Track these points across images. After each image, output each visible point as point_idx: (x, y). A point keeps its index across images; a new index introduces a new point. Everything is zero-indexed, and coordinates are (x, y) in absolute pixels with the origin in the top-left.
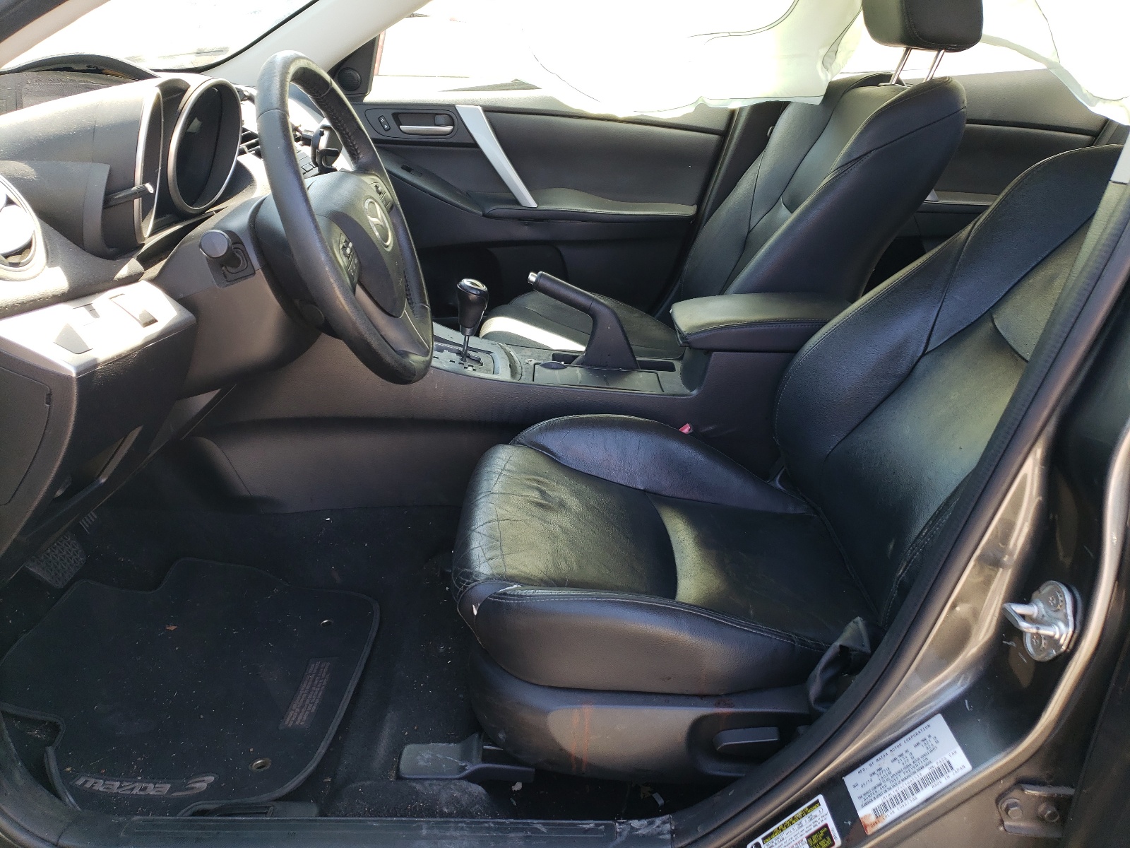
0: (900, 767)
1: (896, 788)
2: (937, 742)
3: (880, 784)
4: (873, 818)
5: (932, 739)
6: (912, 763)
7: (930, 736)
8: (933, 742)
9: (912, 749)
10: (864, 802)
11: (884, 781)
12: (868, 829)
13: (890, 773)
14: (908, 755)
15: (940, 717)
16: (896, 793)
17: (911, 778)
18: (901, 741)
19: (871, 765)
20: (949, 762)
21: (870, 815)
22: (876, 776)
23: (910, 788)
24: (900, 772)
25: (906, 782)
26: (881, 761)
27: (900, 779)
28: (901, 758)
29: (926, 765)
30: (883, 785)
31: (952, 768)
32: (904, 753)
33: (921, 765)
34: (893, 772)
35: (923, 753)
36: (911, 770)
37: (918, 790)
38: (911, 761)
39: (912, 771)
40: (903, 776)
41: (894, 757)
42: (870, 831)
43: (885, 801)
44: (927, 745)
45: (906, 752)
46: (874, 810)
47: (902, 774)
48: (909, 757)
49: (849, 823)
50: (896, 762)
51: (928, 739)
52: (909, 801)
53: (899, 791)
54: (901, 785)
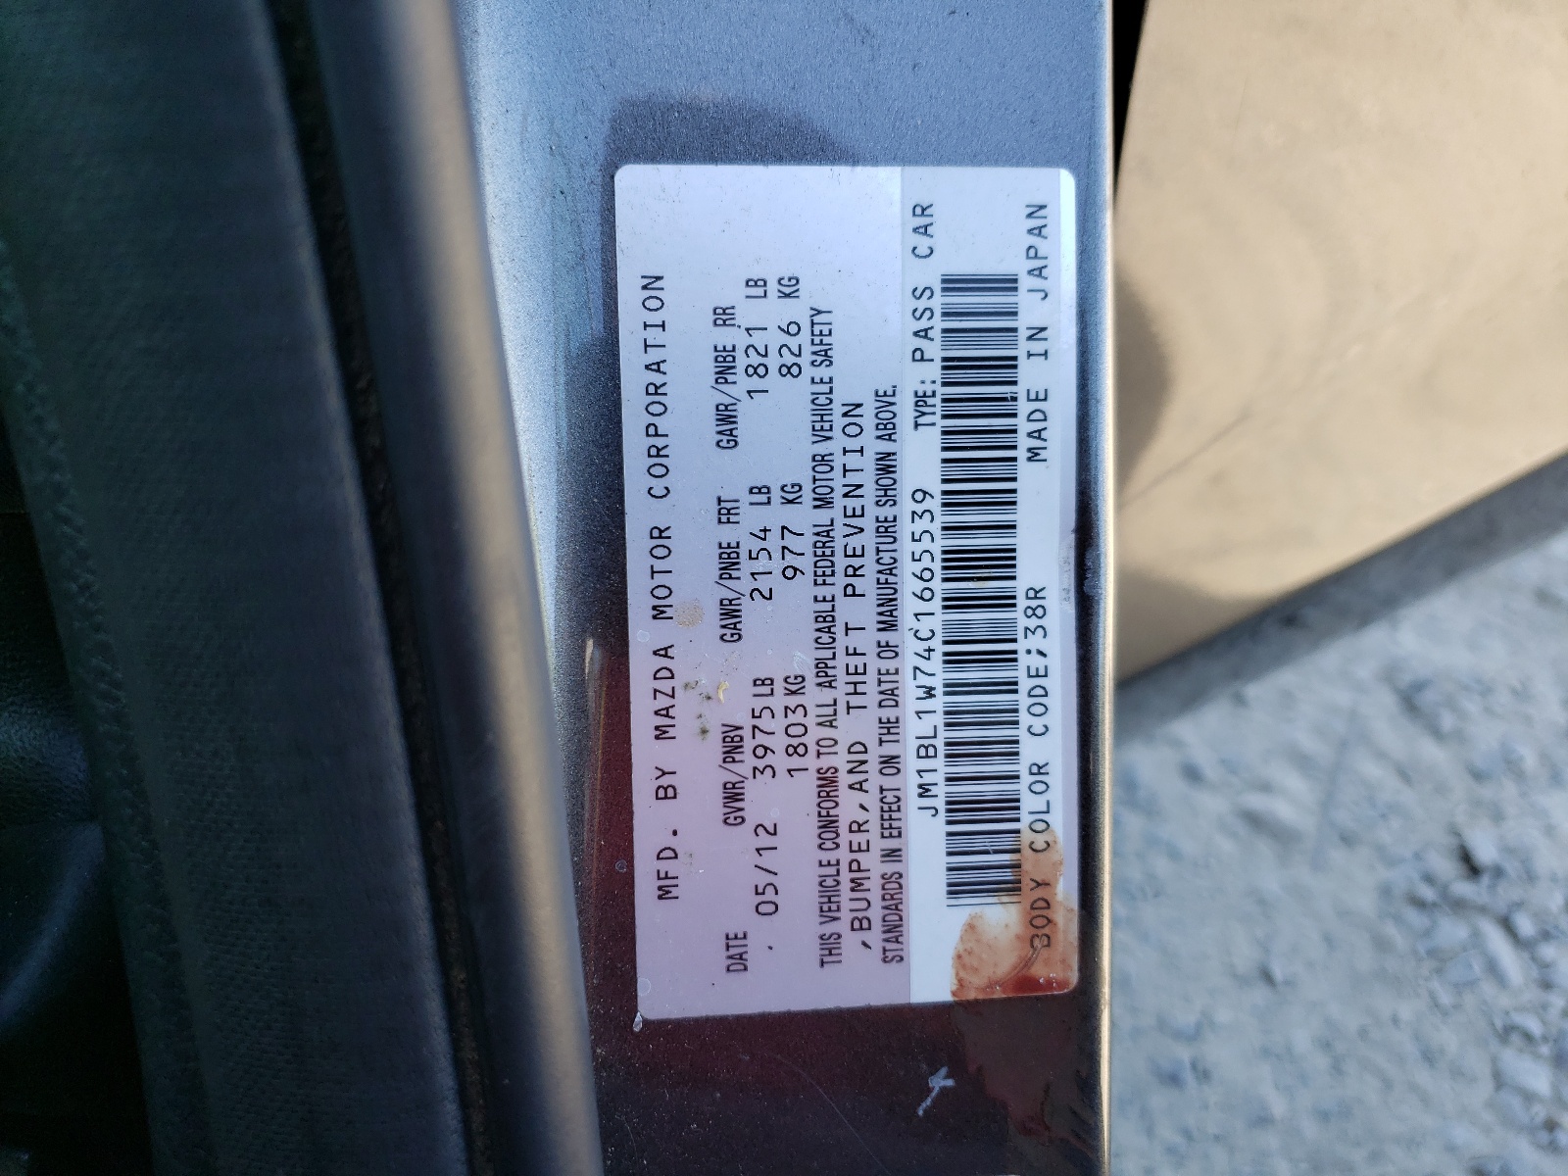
0: (797, 599)
1: (909, 691)
2: (790, 289)
3: (827, 782)
4: (1001, 917)
5: (748, 313)
6: (823, 516)
7: (723, 316)
8: (773, 312)
9: (734, 473)
10: (875, 936)
11: (823, 748)
12: (1040, 972)
13: (795, 686)
14: (751, 518)
15: (631, 179)
16: (939, 702)
17: (907, 568)
18: (639, 515)
19: (666, 793)
20: (953, 284)
21: (971, 928)
22: (752, 790)
23: (952, 603)
24: (825, 622)
25: (908, 605)
26: (685, 708)
27: (867, 641)
28: (746, 566)
29: (887, 430)
30: (841, 761)
31: (1009, 284)
32: (728, 535)
33: (868, 462)
34: (803, 661)
35: (805, 417)
36: (855, 542)
37: (1004, 560)
38: (805, 517)
39: (869, 539)
40: (862, 612)
41: (713, 612)
42: (1060, 968)
43: (942, 790)
44: (773, 362)
45: (726, 513)
46: (955, 890)
47: (848, 611)
48: (777, 515)
49: (940, 1082)
50: (752, 613)
51: (726, 337)
52: (1035, 642)
53: (938, 673)
54: (910, 647)
